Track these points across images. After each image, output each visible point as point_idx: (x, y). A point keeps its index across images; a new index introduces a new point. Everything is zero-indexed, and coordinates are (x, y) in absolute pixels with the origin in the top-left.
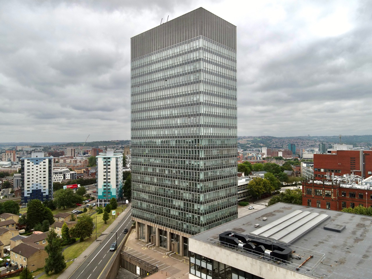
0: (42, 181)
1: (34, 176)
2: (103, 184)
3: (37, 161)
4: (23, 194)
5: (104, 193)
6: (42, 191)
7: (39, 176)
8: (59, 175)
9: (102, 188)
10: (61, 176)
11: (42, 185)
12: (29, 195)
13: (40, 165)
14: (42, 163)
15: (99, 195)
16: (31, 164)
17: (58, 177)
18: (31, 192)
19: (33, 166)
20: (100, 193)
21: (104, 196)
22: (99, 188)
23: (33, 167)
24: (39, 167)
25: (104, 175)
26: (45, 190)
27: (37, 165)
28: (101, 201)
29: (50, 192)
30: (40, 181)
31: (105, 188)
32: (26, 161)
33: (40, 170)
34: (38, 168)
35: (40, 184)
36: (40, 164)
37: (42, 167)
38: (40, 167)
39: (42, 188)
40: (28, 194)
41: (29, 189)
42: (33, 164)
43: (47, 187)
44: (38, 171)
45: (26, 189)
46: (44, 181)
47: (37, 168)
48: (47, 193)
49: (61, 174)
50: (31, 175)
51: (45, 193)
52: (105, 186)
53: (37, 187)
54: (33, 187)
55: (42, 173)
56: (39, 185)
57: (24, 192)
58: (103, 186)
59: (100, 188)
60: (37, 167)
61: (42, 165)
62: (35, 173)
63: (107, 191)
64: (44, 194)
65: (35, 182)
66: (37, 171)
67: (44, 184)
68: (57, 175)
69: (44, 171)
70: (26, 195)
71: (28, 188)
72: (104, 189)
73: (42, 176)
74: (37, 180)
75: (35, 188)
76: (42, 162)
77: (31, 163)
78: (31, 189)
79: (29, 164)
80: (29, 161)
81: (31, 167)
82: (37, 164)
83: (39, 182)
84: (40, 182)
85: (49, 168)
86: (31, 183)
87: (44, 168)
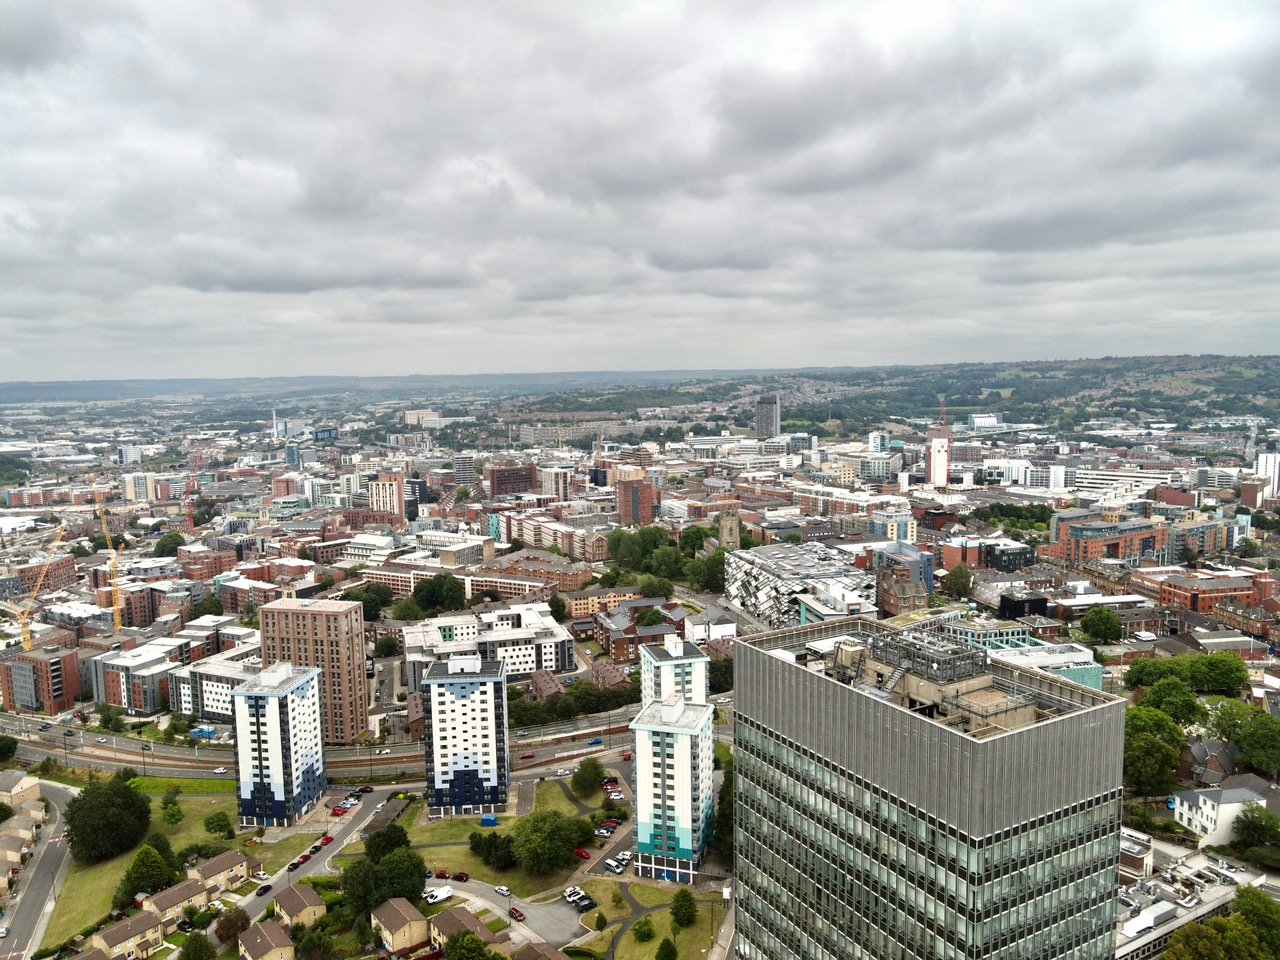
0: (480, 745)
1: (458, 733)
2: (652, 811)
3: (464, 688)
4: (432, 781)
5: (654, 836)
6: (481, 775)
7: (471, 732)
8: (523, 647)
9: (648, 821)
10: (530, 651)
11: (481, 758)
12: (447, 786)
13: (473, 701)
14: (477, 696)
15: (640, 841)
16: (448, 697)
17: (521, 654)
18: (451, 776)
19: (453, 702)
20: (644, 837)
21: (656, 847)
22: (639, 820)
23: (453, 707)
24: (470, 706)
25: (656, 785)
26: (487, 771)
27: (464, 701)
28: (647, 860)
29: (500, 777)
30: (475, 745)
31: (659, 822)
32: (435, 690)
33: (473, 714)
34: (467, 710)
35: (475, 754)
36: (472, 697)
37: (478, 706)
38: (473, 706)
39: (481, 767)
40: (444, 782)
41: (445, 769)
42: (453, 698)
43: (493, 765)
44: (467, 718)
45: (438, 768)
46: (485, 745)
47: (464, 710)
48: (494, 782)
49: (530, 644)
50: (449, 729)
51: (488, 780)
52: (657, 816)
53: (467, 762)
54: (455, 763)
55: (479, 723)
56: (472, 758)
57: (434, 778)
58: (653, 816)
59: (644, 821)
60: (464, 705)
61: (478, 701)
62: (458, 724)
63: (664, 832)
64: (485, 784)
65: (459, 750)
66: (465, 719)
67: (486, 754)
68: (517, 648)
69: (483, 719)
70: (439, 785)
71: (444, 764)
72: (656, 826)
73: (480, 733)
74: (466, 745)
75: (460, 767)
76: (477, 693)
77: (448, 694)
78: (451, 769)
79: (442, 699)
80: (442, 690)
81: (447, 707)
82: (464, 697)
83: (472, 750)
84: (475, 750)
85: (496, 709)
86: (450, 751)
87: (483, 710)
